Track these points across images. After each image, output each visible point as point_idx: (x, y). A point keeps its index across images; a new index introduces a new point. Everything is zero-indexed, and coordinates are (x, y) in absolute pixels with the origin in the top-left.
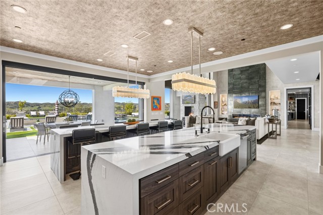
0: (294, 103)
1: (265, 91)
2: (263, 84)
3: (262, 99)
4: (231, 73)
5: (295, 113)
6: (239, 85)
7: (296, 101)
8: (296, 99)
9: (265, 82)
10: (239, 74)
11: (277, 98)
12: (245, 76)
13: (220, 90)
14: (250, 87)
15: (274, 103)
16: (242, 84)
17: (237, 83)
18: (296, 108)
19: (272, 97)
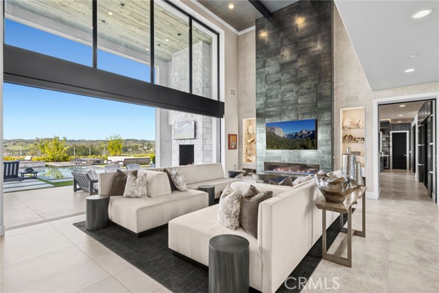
0: (388, 139)
1: (330, 109)
2: (327, 92)
3: (325, 128)
4: (262, 70)
5: (389, 157)
6: (277, 97)
7: (391, 137)
8: (391, 132)
9: (332, 89)
10: (277, 72)
11: (358, 126)
12: (289, 77)
13: (242, 109)
14: (300, 101)
15: (351, 138)
16: (283, 94)
17: (274, 92)
18: (391, 149)
19: (347, 124)
